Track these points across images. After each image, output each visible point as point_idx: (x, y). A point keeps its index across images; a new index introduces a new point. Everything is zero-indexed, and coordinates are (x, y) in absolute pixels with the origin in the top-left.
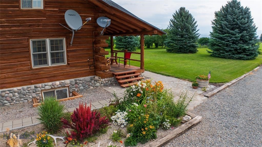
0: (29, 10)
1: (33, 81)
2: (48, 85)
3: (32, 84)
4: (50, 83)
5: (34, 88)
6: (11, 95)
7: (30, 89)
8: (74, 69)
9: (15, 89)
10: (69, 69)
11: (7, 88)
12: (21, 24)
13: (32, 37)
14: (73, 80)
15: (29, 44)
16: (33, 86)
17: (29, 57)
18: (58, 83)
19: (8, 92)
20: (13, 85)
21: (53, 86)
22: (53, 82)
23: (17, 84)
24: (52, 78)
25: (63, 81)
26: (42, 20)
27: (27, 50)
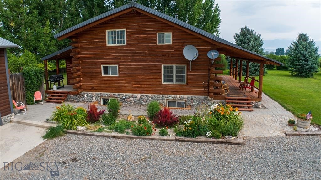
0: (162, 46)
1: (161, 92)
2: (171, 97)
3: (161, 94)
4: (173, 96)
5: (161, 97)
6: (147, 98)
7: (159, 97)
8: (191, 88)
9: (150, 95)
10: (187, 88)
11: (145, 93)
12: (157, 54)
13: (163, 63)
14: (190, 96)
15: (161, 68)
16: (161, 96)
17: (161, 76)
18: (178, 96)
19: (145, 96)
20: (149, 92)
21: (175, 98)
22: (175, 95)
23: (151, 92)
24: (175, 93)
25: (182, 96)
26: (170, 52)
27: (160, 72)
